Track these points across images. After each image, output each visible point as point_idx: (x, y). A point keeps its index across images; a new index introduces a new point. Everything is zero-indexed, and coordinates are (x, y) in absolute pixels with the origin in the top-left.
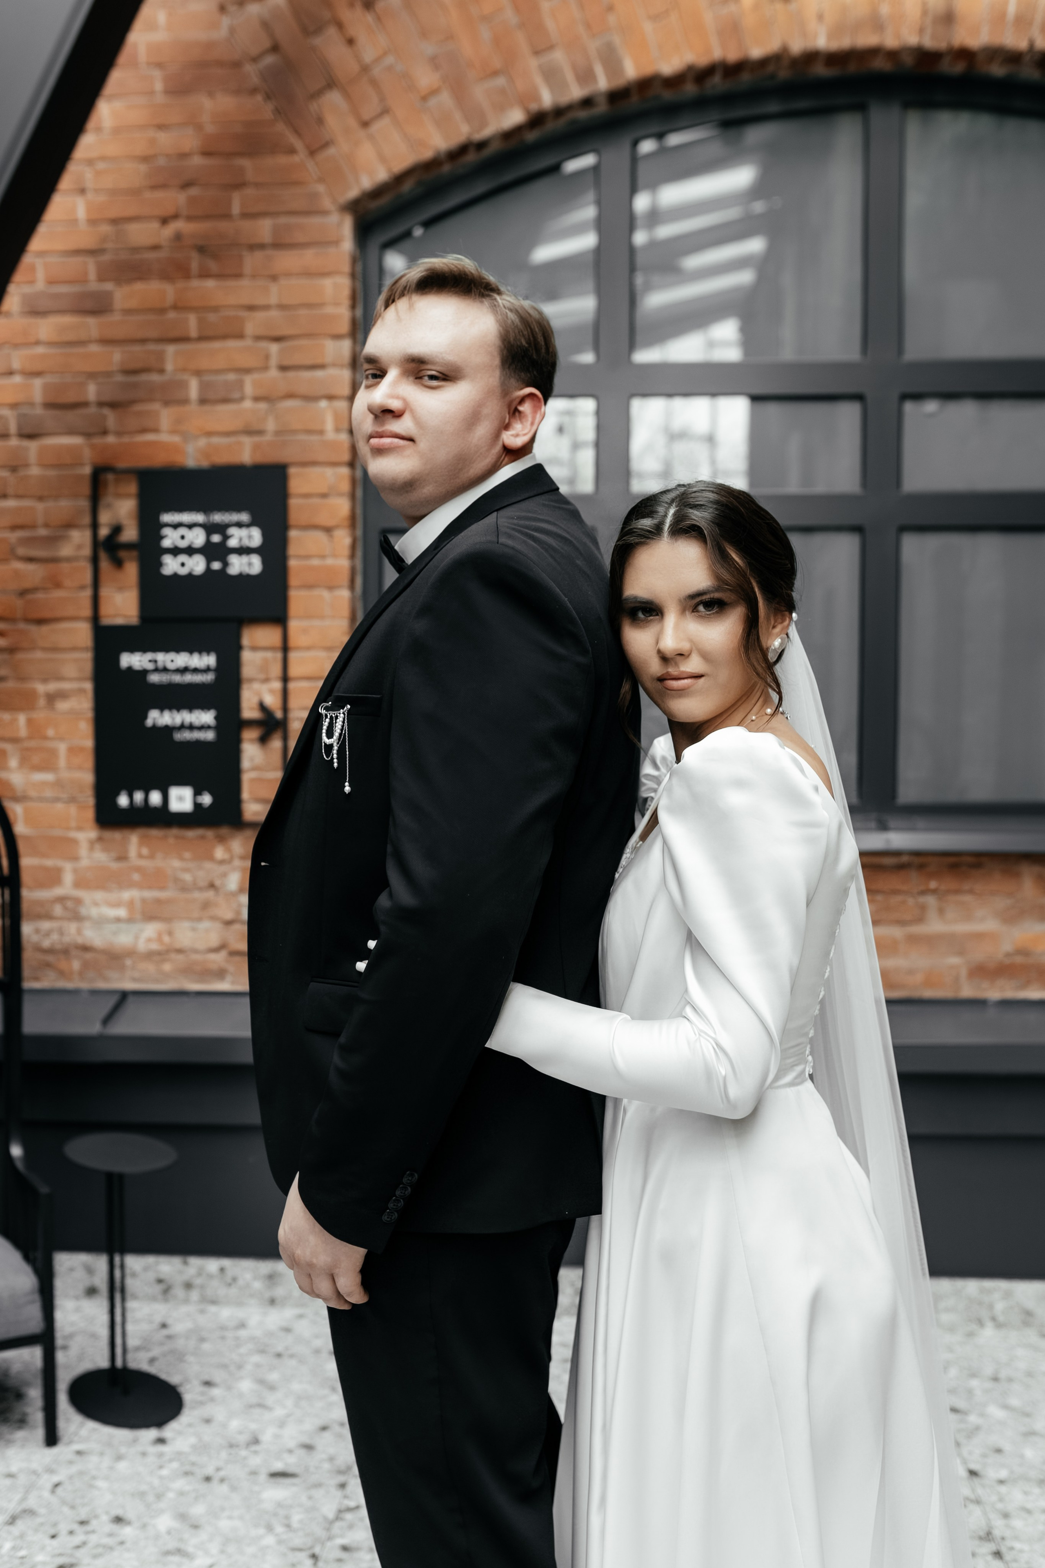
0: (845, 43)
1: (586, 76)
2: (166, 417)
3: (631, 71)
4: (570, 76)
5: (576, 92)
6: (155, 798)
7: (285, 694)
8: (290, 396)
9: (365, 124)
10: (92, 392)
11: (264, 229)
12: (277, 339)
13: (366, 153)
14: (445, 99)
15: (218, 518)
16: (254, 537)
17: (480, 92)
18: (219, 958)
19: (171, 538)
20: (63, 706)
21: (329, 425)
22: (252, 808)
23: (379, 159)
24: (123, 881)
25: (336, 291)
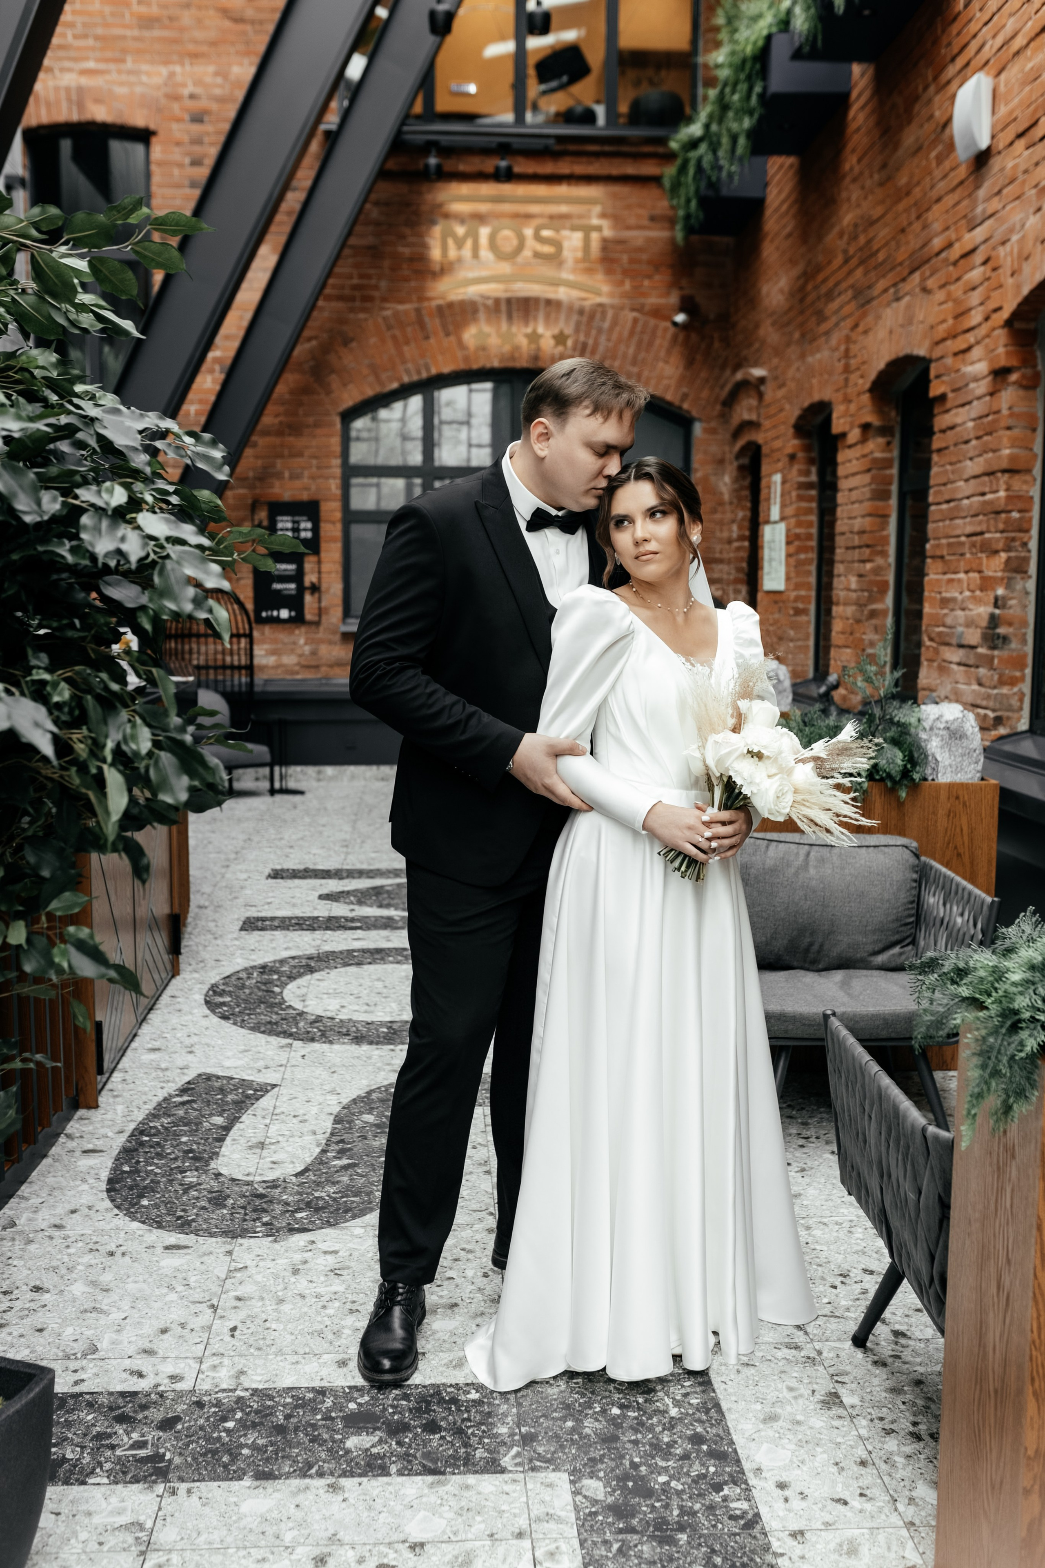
0: (505, 364)
1: (419, 372)
2: (277, 483)
3: (434, 371)
4: (413, 372)
5: (415, 378)
6: (275, 613)
7: (319, 579)
8: (321, 477)
9: (345, 385)
10: (251, 474)
11: (311, 420)
12: (316, 457)
13: (345, 395)
14: (371, 379)
15: (297, 518)
16: (309, 525)
17: (384, 376)
18: (297, 668)
19: (280, 525)
20: (242, 582)
21: (334, 487)
22: (308, 617)
23: (349, 398)
24: (263, 642)
25: (335, 442)
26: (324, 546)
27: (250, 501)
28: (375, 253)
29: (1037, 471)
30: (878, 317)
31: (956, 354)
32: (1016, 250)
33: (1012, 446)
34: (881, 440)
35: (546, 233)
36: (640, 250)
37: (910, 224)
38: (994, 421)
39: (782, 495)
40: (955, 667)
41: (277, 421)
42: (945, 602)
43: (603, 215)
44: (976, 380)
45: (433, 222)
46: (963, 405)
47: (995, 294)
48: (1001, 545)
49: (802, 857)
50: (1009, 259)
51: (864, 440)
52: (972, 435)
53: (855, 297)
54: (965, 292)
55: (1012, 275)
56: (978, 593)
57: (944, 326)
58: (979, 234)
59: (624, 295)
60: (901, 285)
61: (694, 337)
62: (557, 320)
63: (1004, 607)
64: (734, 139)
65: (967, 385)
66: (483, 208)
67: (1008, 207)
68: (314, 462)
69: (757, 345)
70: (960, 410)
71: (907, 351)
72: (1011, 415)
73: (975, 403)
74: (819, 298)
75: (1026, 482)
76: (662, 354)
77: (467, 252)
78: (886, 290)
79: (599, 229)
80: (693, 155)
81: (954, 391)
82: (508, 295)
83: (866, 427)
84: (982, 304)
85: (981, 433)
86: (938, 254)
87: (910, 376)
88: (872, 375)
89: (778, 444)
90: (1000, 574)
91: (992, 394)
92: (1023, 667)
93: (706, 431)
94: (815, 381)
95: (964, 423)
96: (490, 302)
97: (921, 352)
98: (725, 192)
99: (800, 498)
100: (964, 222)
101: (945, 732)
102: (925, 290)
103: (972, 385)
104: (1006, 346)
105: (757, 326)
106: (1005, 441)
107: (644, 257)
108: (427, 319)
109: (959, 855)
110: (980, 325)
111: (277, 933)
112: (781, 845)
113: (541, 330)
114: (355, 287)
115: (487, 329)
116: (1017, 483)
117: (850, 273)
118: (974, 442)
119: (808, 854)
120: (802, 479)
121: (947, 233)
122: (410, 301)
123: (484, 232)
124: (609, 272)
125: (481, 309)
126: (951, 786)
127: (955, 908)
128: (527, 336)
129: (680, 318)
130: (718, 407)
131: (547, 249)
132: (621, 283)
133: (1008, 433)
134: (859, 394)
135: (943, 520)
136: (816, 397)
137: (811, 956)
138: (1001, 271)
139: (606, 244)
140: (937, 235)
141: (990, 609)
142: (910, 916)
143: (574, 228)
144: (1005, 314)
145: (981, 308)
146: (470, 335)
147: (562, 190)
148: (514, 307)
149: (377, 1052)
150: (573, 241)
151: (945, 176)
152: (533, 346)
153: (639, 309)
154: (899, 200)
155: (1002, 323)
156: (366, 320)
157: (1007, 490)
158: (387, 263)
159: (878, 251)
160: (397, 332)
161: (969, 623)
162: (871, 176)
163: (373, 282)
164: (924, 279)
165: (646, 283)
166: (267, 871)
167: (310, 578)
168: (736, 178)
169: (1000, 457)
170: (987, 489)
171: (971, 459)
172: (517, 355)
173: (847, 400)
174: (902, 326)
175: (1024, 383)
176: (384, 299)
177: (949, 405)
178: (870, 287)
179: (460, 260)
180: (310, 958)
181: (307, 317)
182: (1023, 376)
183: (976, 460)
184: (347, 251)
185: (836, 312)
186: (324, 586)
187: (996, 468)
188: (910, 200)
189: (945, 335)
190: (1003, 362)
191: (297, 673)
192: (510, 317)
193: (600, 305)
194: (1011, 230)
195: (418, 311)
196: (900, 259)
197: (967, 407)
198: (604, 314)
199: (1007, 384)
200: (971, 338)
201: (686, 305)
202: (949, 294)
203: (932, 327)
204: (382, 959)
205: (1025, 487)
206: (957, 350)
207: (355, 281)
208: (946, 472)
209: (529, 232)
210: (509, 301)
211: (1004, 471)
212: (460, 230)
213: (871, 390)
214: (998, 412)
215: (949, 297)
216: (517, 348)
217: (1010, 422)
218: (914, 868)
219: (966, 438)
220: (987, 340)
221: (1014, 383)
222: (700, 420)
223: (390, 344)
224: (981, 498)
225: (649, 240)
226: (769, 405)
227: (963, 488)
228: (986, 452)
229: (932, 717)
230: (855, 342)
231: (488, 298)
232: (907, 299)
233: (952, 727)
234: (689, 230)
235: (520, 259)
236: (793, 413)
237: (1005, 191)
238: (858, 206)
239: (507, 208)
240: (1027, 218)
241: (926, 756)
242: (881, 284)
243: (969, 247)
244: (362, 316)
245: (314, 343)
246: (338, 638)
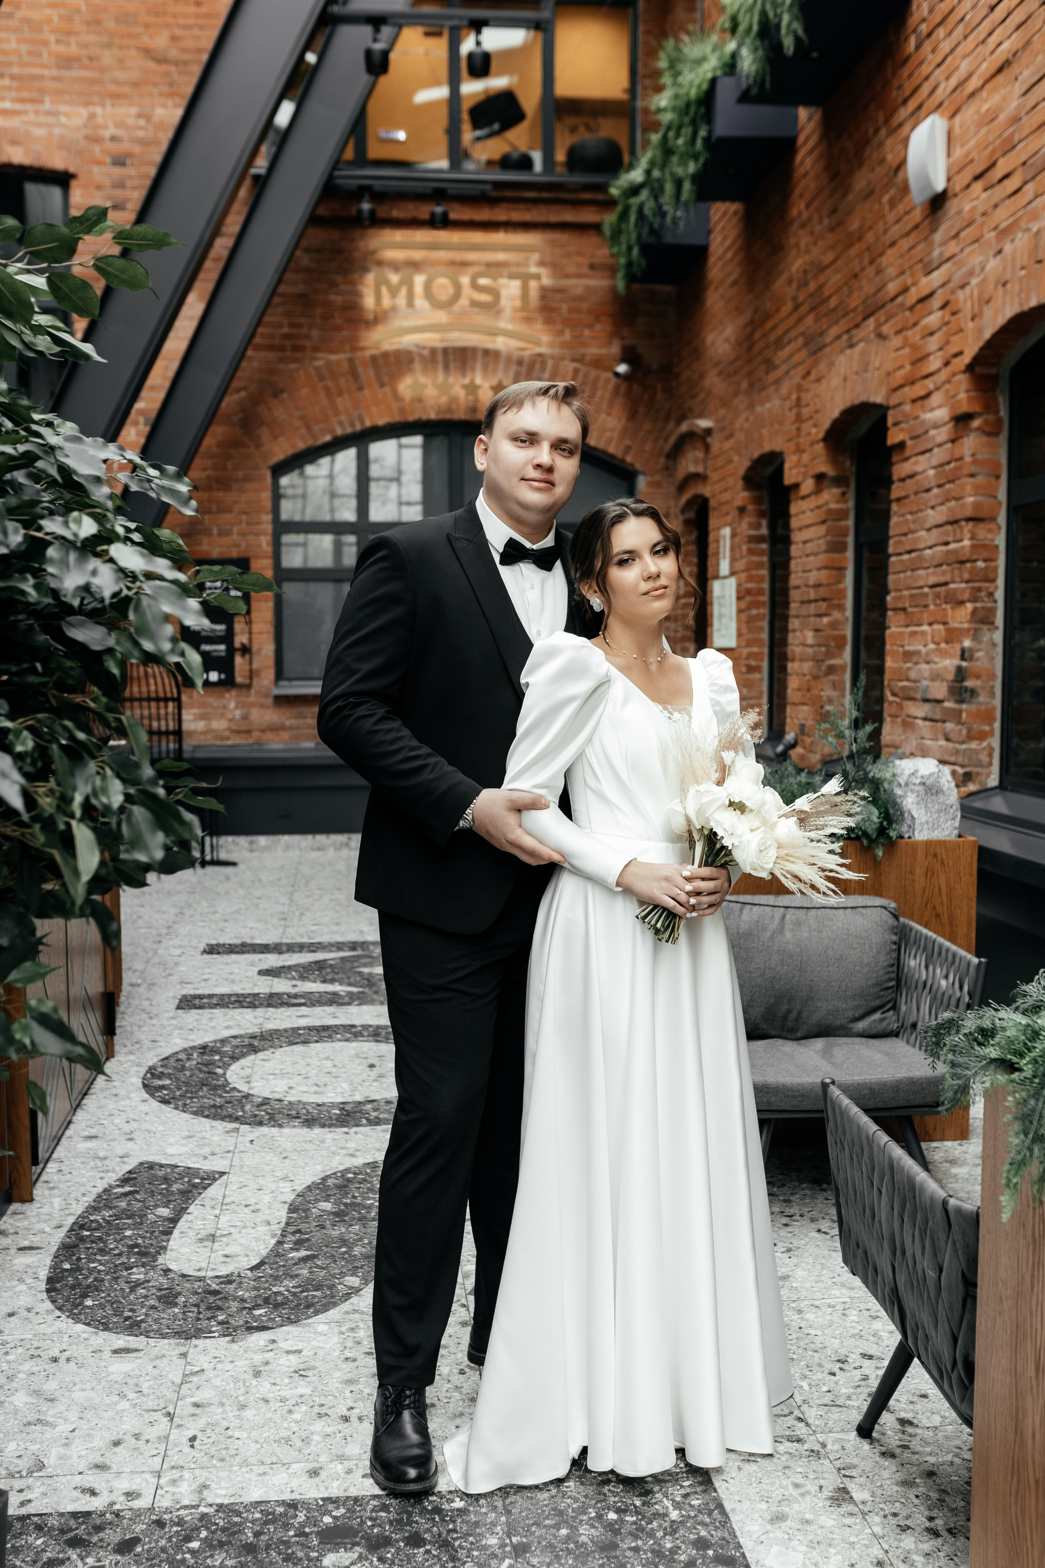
0: (441, 417)
1: (352, 425)
2: (205, 540)
3: (368, 423)
4: (347, 424)
5: (349, 430)
7: (250, 640)
8: (251, 533)
9: (275, 438)
11: (240, 474)
12: (245, 513)
13: (276, 449)
14: (303, 431)
17: (316, 429)
18: (227, 733)
21: (264, 544)
22: (239, 679)
23: (280, 451)
24: (192, 706)
25: (266, 497)
26: (254, 605)
28: (305, 301)
29: (1002, 519)
30: (831, 365)
31: (914, 401)
32: (976, 293)
33: (976, 494)
34: (836, 491)
35: (483, 281)
36: (580, 299)
37: (863, 269)
38: (957, 469)
39: (732, 549)
40: (920, 722)
41: (204, 475)
42: (908, 656)
43: (541, 263)
44: (936, 426)
45: (366, 270)
46: (923, 453)
47: (955, 339)
48: (967, 595)
49: (777, 921)
50: (969, 303)
51: (818, 491)
52: (933, 484)
53: (806, 344)
54: (923, 338)
55: (973, 319)
56: (943, 645)
57: (902, 372)
58: (937, 277)
59: (564, 345)
60: (854, 332)
61: (636, 388)
62: (495, 370)
63: (971, 659)
64: (678, 183)
65: (927, 432)
66: (417, 255)
67: (967, 251)
68: (244, 517)
69: (702, 396)
70: (920, 458)
71: (863, 398)
72: (975, 462)
73: (936, 450)
74: (767, 347)
75: (990, 531)
76: (604, 405)
77: (401, 300)
78: (838, 337)
79: (538, 277)
80: (634, 201)
81: (912, 438)
82: (445, 344)
83: (820, 478)
84: (940, 349)
85: (943, 481)
86: (893, 299)
87: (865, 425)
88: (827, 424)
89: (726, 496)
90: (966, 625)
91: (953, 441)
92: (992, 720)
93: (650, 484)
94: (764, 431)
95: (924, 471)
96: (426, 352)
97: (878, 399)
98: (669, 239)
99: (751, 552)
100: (919, 266)
101: (921, 788)
102: (881, 336)
103: (932, 432)
104: (967, 391)
105: (702, 376)
106: (969, 488)
107: (585, 306)
108: (360, 370)
109: (938, 915)
110: (938, 370)
111: (217, 1012)
112: (755, 908)
113: (478, 381)
114: (286, 337)
115: (422, 379)
116: (982, 532)
117: (800, 320)
118: (935, 491)
119: (784, 917)
120: (753, 532)
121: (903, 278)
122: (344, 352)
123: (419, 280)
124: (548, 321)
125: (417, 359)
126: (928, 844)
127: (938, 971)
128: (464, 387)
129: (622, 368)
130: (662, 460)
131: (484, 298)
132: (561, 333)
133: (972, 480)
134: (812, 444)
135: (904, 571)
136: (767, 448)
137: (790, 1024)
138: (960, 315)
139: (545, 293)
140: (891, 280)
141: (957, 662)
142: (890, 980)
143: (512, 277)
144: (967, 359)
145: (940, 354)
146: (406, 386)
147: (500, 237)
148: (451, 357)
149: (330, 1136)
150: (511, 289)
151: (898, 221)
152: (471, 398)
153: (580, 360)
154: (851, 245)
155: (963, 368)
156: (297, 370)
157: (972, 539)
158: (318, 311)
159: (829, 297)
160: (329, 383)
161: (935, 677)
162: (821, 222)
163: (304, 331)
164: (879, 325)
165: (587, 332)
166: (202, 946)
167: (240, 639)
168: (682, 224)
169: (963, 505)
170: (950, 539)
171: (933, 508)
172: (454, 406)
173: (800, 450)
174: (857, 373)
175: (987, 429)
176: (316, 349)
177: (908, 453)
178: (821, 334)
179: (394, 309)
180: (253, 1037)
181: (236, 367)
182: (986, 422)
183: (939, 508)
184: (277, 300)
185: (785, 361)
186: (255, 647)
187: (959, 516)
188: (863, 245)
189: (902, 382)
190: (965, 408)
191: (228, 738)
192: (446, 368)
193: (540, 355)
194: (971, 273)
195: (351, 361)
196: (853, 305)
197: (927, 455)
198: (543, 364)
199: (968, 430)
200: (930, 384)
201: (628, 356)
202: (906, 339)
203: (889, 374)
204: (330, 1037)
205: (990, 536)
206: (915, 396)
207: (286, 330)
208: (907, 521)
209: (465, 280)
210: (445, 351)
211: (968, 519)
212: (394, 278)
213: (825, 439)
214: (961, 459)
215: (906, 343)
216: (454, 400)
217: (973, 469)
218: (894, 930)
219: (927, 486)
220: (947, 386)
221: (977, 429)
222: (643, 473)
223: (322, 396)
224: (944, 548)
225: (588, 288)
226: (715, 457)
227: (924, 537)
228: (948, 500)
229: (907, 772)
230: (808, 390)
231: (424, 348)
232: (861, 345)
233: (928, 782)
234: (631, 278)
235: (456, 308)
236: (742, 464)
237: (963, 235)
238: (808, 252)
239: (442, 255)
240: (987, 261)
241: (902, 814)
242: (834, 331)
243: (926, 292)
244: (293, 366)
245: (243, 394)
246: (270, 701)
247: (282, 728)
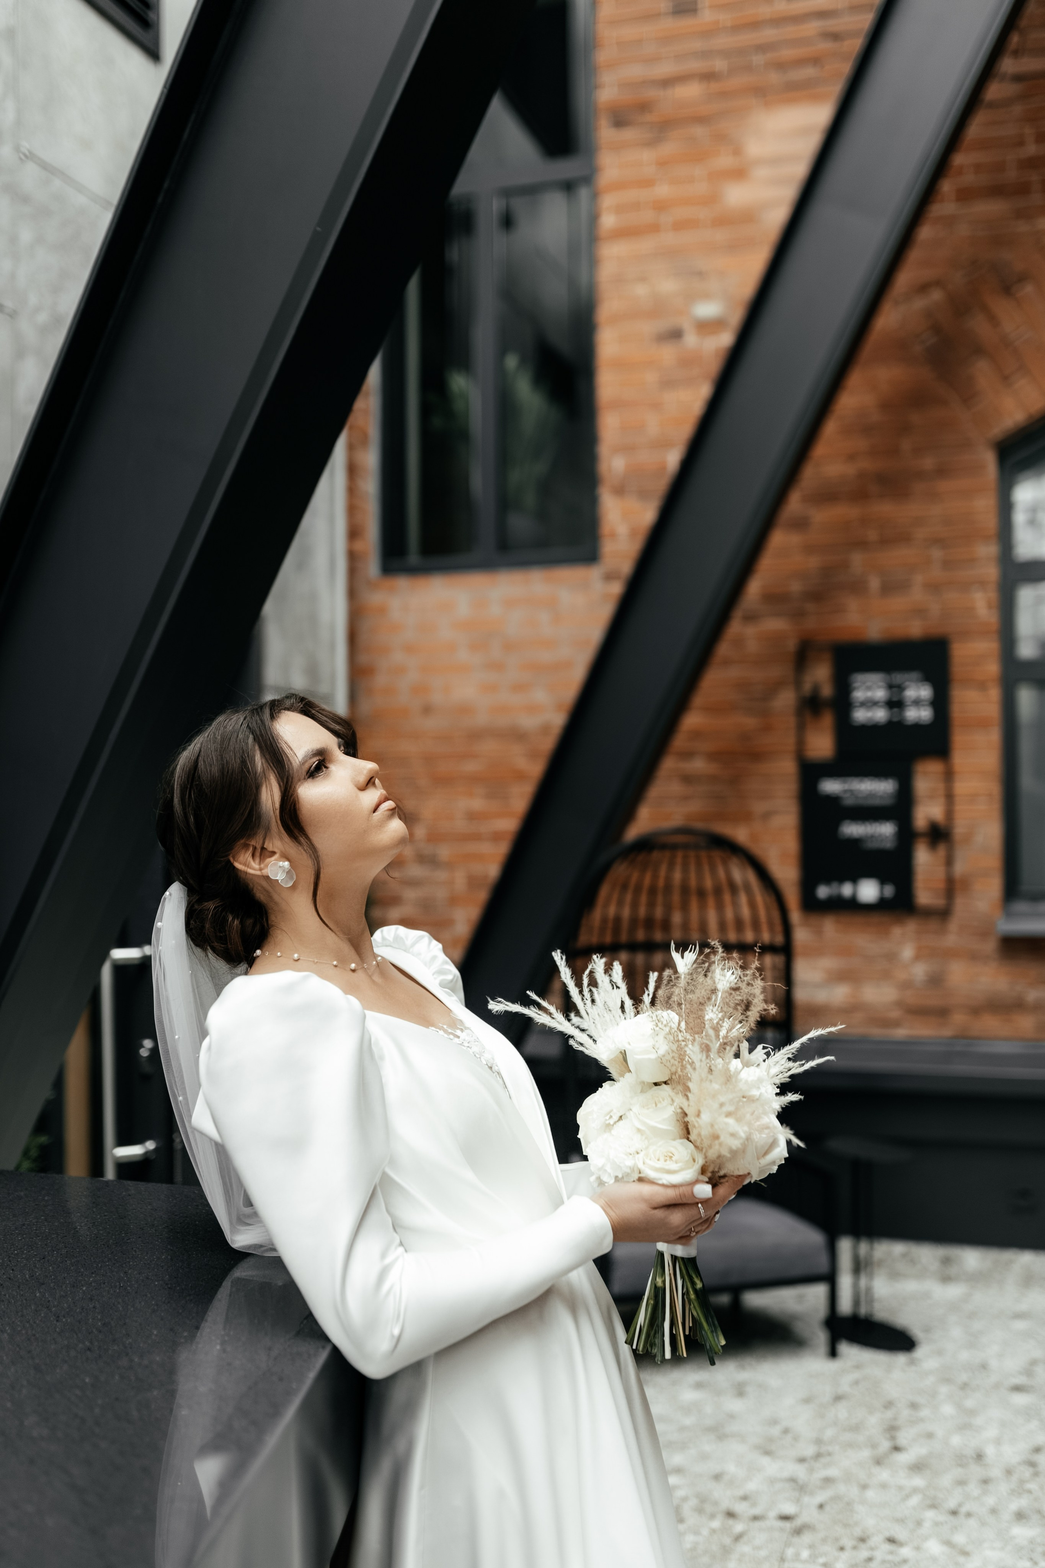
2: (852, 603)
6: (846, 890)
7: (949, 810)
8: (950, 585)
9: (1005, 380)
12: (939, 543)
13: (1008, 402)
15: (897, 678)
16: (925, 692)
18: (896, 1014)
19: (859, 695)
20: (773, 823)
21: (981, 607)
22: (924, 896)
23: (1018, 407)
24: (816, 952)
25: (985, 506)
26: (959, 739)
27: (791, 645)
68: (936, 553)
167: (926, 810)
186: (959, 829)
191: (899, 1026)
245: (936, 295)
246: (990, 946)
247: (1016, 1006)
